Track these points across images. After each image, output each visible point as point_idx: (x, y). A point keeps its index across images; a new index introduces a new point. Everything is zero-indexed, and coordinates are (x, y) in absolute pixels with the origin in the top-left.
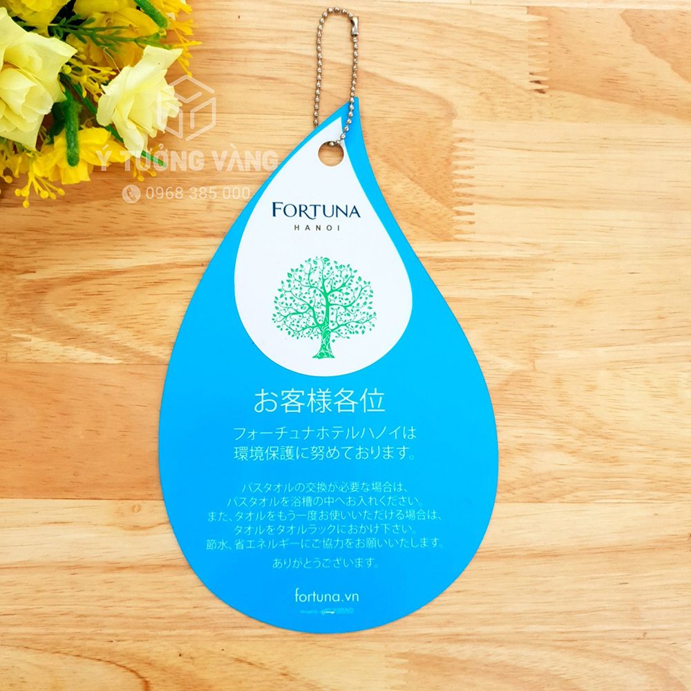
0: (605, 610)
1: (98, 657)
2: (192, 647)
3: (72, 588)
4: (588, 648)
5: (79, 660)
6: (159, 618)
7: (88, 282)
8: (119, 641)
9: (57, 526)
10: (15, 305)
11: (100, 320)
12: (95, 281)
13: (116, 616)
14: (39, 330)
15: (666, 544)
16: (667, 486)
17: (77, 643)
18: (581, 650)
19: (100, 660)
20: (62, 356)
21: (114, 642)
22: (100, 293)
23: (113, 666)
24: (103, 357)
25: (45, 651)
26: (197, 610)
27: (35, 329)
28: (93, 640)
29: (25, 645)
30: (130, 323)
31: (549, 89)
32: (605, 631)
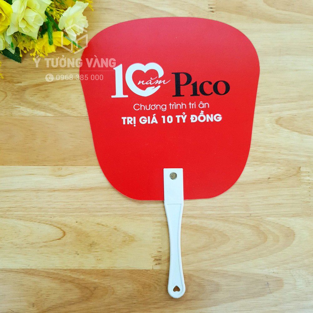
0: (235, 206)
1: (46, 223)
2: (81, 219)
3: (37, 198)
4: (229, 220)
5: (39, 224)
6: (69, 209)
7: (41, 86)
8: (54, 217)
9: (31, 175)
10: (14, 95)
11: (46, 100)
12: (44, 86)
13: (53, 208)
14: (23, 104)
15: (259, 182)
16: (259, 160)
17: (39, 218)
18: (226, 221)
19: (47, 224)
20: (32, 113)
21: (53, 218)
22: (46, 90)
23: (52, 226)
24: (47, 114)
25: (27, 220)
26: (83, 206)
27: (22, 104)
28: (45, 217)
29: (20, 218)
30: (57, 101)
31: (216, 10)
32: (235, 214)
